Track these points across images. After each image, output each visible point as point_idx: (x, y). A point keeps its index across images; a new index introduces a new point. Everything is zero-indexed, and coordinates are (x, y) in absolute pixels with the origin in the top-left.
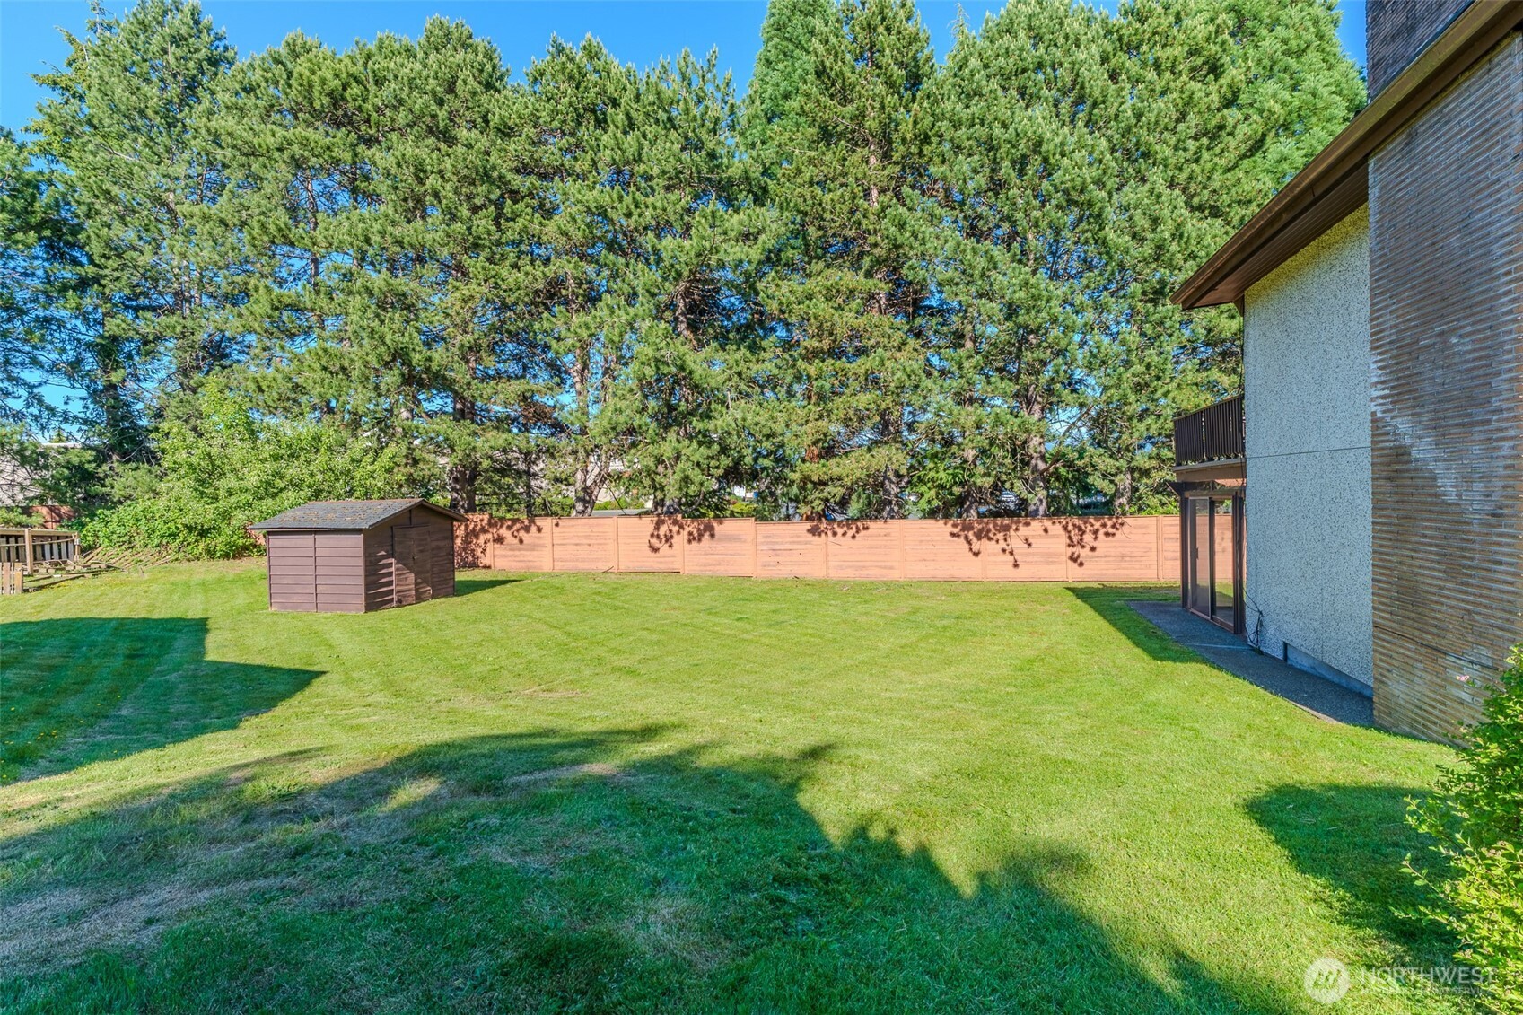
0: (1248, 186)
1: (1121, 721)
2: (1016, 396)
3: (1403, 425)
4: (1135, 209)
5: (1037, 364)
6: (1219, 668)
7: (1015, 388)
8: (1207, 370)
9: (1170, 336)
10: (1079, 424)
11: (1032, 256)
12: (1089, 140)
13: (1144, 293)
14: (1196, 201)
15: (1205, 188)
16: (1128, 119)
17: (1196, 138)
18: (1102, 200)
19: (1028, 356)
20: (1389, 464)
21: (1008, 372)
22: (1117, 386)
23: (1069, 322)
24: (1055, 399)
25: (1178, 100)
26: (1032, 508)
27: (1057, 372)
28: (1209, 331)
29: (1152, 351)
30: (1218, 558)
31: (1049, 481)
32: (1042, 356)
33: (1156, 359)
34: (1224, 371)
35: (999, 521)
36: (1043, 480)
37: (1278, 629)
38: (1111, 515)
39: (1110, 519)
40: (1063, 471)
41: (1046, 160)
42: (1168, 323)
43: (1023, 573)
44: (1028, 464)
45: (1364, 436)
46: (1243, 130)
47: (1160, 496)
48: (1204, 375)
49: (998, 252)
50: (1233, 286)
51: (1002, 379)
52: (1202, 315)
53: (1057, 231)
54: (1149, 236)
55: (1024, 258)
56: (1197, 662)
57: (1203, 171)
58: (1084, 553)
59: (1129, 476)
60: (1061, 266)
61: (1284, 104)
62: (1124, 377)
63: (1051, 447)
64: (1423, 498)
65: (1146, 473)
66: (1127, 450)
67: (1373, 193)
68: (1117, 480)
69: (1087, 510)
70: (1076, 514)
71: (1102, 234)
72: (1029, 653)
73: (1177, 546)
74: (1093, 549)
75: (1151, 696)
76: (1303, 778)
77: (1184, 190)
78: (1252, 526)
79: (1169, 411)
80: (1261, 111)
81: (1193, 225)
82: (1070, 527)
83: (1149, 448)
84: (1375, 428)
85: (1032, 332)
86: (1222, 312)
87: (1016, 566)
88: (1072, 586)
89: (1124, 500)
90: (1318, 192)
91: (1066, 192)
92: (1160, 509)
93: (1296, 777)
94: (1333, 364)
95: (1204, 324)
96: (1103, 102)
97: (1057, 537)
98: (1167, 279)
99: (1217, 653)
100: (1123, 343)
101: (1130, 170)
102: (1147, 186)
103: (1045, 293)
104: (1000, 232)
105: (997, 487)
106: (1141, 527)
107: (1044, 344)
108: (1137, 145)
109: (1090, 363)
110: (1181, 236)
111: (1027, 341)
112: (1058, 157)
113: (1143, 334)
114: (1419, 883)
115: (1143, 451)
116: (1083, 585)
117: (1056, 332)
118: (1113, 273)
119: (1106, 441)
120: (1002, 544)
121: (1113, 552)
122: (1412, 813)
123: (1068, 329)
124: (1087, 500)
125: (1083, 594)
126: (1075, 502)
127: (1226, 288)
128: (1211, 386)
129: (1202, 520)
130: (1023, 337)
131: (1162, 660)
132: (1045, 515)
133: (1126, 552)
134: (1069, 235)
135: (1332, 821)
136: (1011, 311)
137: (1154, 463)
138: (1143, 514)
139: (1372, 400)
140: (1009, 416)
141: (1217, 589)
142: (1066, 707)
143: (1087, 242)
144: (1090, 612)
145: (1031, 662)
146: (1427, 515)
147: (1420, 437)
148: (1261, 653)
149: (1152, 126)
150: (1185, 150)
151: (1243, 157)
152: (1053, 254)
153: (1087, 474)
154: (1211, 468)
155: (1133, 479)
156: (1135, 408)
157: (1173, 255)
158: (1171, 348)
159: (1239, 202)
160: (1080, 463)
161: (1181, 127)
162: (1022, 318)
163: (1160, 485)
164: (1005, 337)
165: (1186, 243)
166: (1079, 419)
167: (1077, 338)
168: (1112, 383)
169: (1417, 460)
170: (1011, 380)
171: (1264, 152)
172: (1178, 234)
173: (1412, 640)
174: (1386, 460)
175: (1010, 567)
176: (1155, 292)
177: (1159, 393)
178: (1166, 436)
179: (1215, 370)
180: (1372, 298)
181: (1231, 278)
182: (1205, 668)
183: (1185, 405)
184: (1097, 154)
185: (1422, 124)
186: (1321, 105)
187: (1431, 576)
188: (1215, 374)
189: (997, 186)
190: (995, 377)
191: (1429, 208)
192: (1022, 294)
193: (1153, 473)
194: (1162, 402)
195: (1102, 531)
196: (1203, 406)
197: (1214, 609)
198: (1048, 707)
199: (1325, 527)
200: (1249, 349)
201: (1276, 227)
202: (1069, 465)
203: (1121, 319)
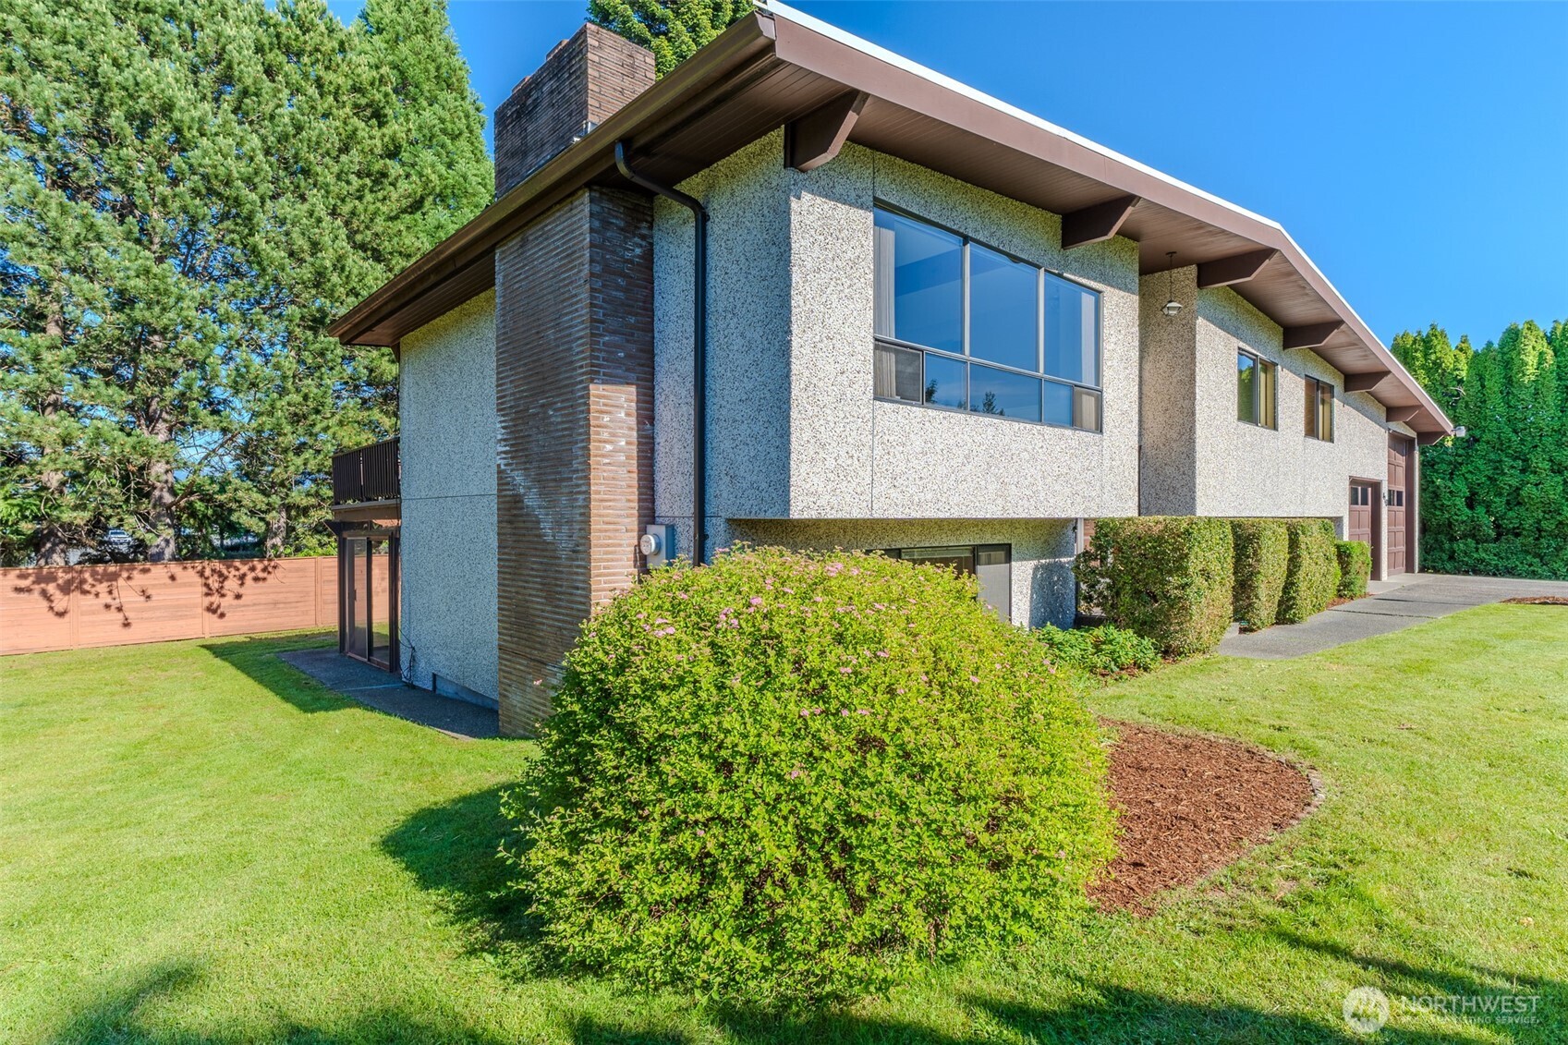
0: (408, 240)
1: (257, 792)
2: (130, 408)
3: (518, 477)
4: (293, 225)
5: (162, 374)
6: (373, 709)
7: (129, 398)
8: (369, 409)
9: (331, 369)
10: (221, 451)
11: (157, 240)
12: (237, 130)
13: (302, 318)
14: (359, 238)
15: (367, 228)
16: (285, 125)
17: (359, 175)
18: (253, 203)
19: (148, 361)
20: (509, 510)
21: (119, 376)
22: (271, 414)
23: (209, 331)
24: (188, 419)
25: (341, 130)
26: (154, 550)
27: (189, 387)
28: (371, 371)
29: (310, 381)
30: (375, 600)
31: (179, 518)
32: (169, 364)
33: (315, 391)
34: (386, 413)
35: (100, 568)
36: (171, 516)
37: (428, 662)
38: (262, 556)
39: (261, 561)
40: (199, 506)
41: (178, 130)
42: (329, 356)
43: (138, 632)
44: (148, 495)
45: (492, 485)
46: (403, 186)
47: (318, 537)
48: (366, 414)
49: (103, 221)
50: (390, 331)
51: (107, 384)
52: (363, 353)
53: (194, 221)
54: (309, 259)
55: (145, 239)
56: (350, 706)
57: (366, 210)
58: (226, 602)
59: (284, 514)
60: (199, 262)
61: (440, 176)
62: (279, 404)
63: (183, 477)
64: (531, 538)
65: (305, 511)
66: (282, 484)
67: (499, 279)
68: (268, 517)
69: (230, 553)
70: (218, 557)
71: (251, 240)
72: (138, 735)
73: (335, 588)
74: (238, 597)
75: (296, 755)
76: (437, 799)
77: (347, 224)
78: (406, 565)
79: (330, 448)
80: (421, 175)
81: (355, 262)
82: (208, 572)
83: (308, 485)
84: (500, 479)
85: (154, 332)
86: (383, 355)
87: (127, 625)
88: (209, 643)
89: (278, 541)
90: (459, 264)
91: (205, 177)
92: (320, 550)
93: (432, 799)
94: (472, 420)
95: (366, 363)
96: (256, 95)
97: (190, 585)
98: (328, 309)
99: (372, 695)
100: (277, 367)
101: (287, 181)
102: (306, 206)
103: (173, 289)
104: (109, 196)
105: (98, 524)
106: (297, 570)
107: (173, 350)
108: (296, 156)
109: (236, 382)
110: (343, 269)
111: (148, 343)
112: (195, 132)
113: (301, 362)
114: (508, 862)
115: (300, 487)
116: (224, 640)
117: (188, 340)
118: (266, 287)
119: (256, 474)
120: (105, 598)
121: (263, 599)
122: (504, 805)
123: (206, 339)
124: (236, 541)
125: (220, 651)
126: (217, 543)
127: (382, 331)
128: (373, 426)
129: (360, 561)
130: (140, 337)
131: (313, 711)
132: (173, 559)
133: (280, 597)
134: (209, 228)
135: (457, 832)
136: (124, 301)
137: (313, 501)
138: (300, 555)
139: (498, 454)
140: (116, 433)
141: (375, 630)
142: (187, 791)
143: (232, 243)
144: (232, 670)
145: (141, 745)
146: (533, 552)
147: (530, 488)
148: (414, 687)
149: (313, 144)
150: (348, 183)
151: (404, 211)
152: (189, 245)
153: (231, 511)
154: (369, 508)
155: (289, 517)
156: (290, 439)
157: (334, 286)
158: (332, 381)
159: (400, 253)
160: (222, 498)
161: (344, 158)
162: (139, 312)
163: (319, 524)
164: (111, 332)
165: (347, 277)
166: (222, 446)
167: (219, 351)
168: (262, 409)
169: (528, 507)
170: (122, 387)
171: (424, 214)
172: (339, 266)
173: (525, 657)
174: (507, 506)
175: (118, 627)
176: (314, 320)
177: (317, 429)
178: (326, 473)
179: (376, 411)
180: (498, 367)
181: (386, 323)
182: (358, 712)
183: (346, 442)
184: (246, 148)
185: (533, 233)
186: (470, 191)
187: (537, 602)
188: (376, 415)
189: (103, 137)
190: (96, 380)
191: (534, 303)
192: (140, 283)
193: (312, 513)
194: (323, 436)
195: (250, 576)
196: (365, 444)
197: (371, 650)
198: (161, 797)
199: (466, 564)
200: (404, 394)
201: (426, 285)
202: (207, 499)
203: (275, 340)
